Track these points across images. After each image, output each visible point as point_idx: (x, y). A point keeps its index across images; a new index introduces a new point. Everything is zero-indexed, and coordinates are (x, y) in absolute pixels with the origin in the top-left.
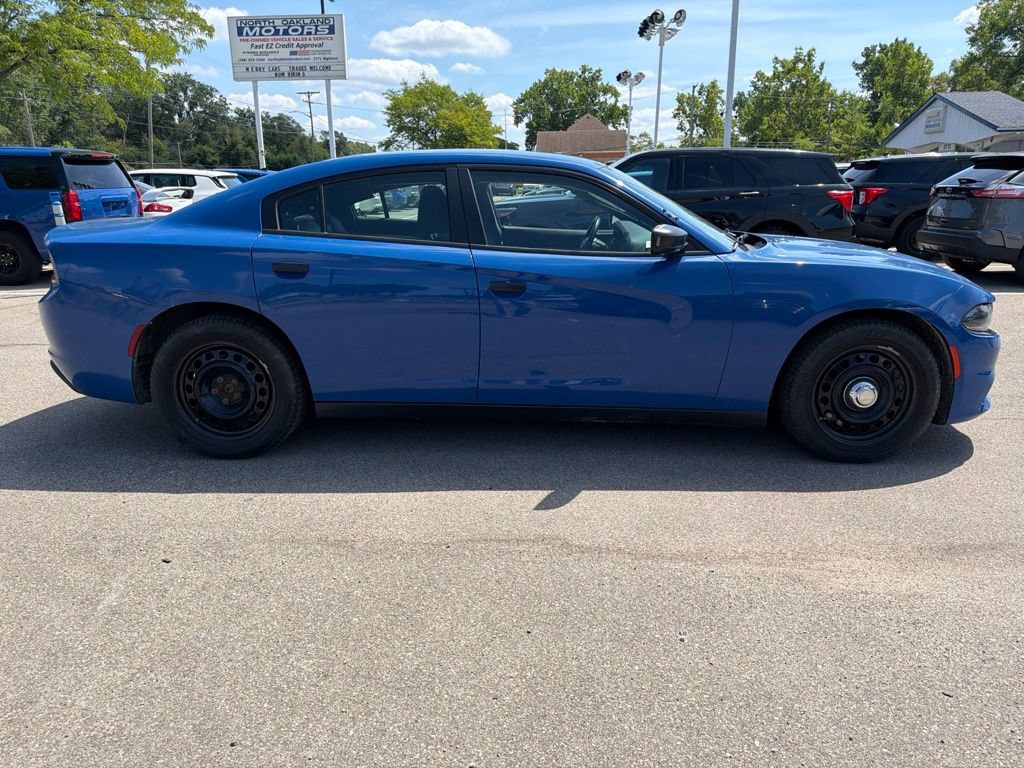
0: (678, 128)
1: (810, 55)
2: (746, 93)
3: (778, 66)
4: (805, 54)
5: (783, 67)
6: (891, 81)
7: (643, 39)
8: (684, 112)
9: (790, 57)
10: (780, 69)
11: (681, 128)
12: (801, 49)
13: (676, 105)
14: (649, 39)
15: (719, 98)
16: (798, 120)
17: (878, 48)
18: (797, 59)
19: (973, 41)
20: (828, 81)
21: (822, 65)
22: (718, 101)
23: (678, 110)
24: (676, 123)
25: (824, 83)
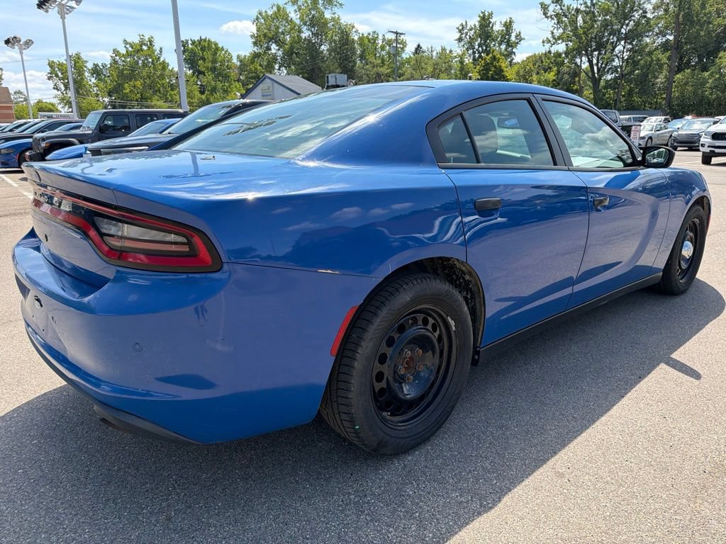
0: (54, 88)
1: (151, 41)
2: (100, 65)
3: (127, 46)
4: (147, 40)
5: (132, 47)
6: (210, 65)
7: (41, 11)
8: (57, 76)
9: (136, 40)
10: (130, 49)
11: (56, 88)
12: (143, 36)
13: (48, 69)
14: (47, 11)
15: (86, 67)
16: (150, 87)
17: (190, 42)
18: (142, 43)
19: (255, 44)
20: (167, 61)
21: (161, 49)
22: (85, 69)
23: (51, 73)
24: (51, 84)
25: (164, 62)
